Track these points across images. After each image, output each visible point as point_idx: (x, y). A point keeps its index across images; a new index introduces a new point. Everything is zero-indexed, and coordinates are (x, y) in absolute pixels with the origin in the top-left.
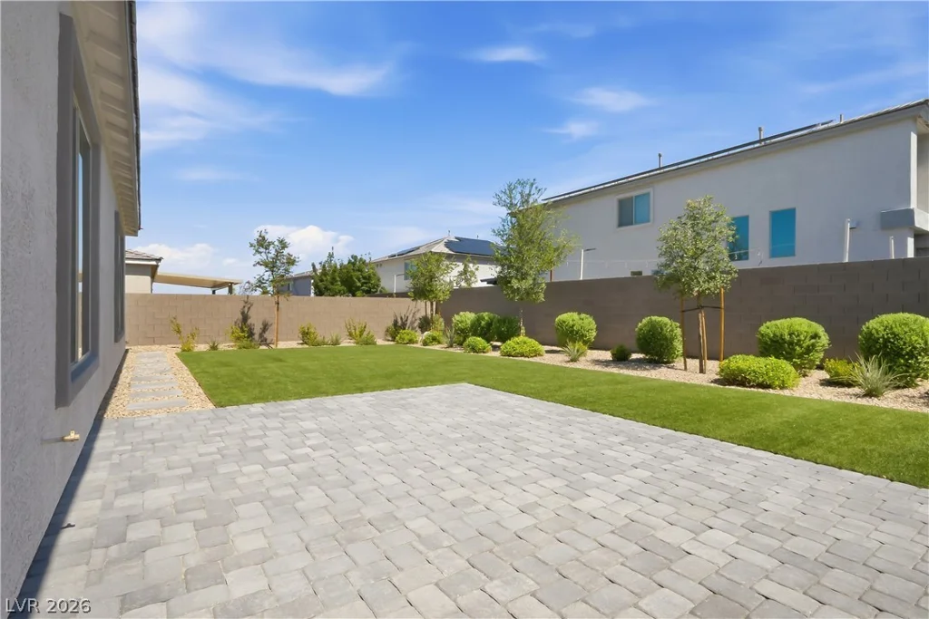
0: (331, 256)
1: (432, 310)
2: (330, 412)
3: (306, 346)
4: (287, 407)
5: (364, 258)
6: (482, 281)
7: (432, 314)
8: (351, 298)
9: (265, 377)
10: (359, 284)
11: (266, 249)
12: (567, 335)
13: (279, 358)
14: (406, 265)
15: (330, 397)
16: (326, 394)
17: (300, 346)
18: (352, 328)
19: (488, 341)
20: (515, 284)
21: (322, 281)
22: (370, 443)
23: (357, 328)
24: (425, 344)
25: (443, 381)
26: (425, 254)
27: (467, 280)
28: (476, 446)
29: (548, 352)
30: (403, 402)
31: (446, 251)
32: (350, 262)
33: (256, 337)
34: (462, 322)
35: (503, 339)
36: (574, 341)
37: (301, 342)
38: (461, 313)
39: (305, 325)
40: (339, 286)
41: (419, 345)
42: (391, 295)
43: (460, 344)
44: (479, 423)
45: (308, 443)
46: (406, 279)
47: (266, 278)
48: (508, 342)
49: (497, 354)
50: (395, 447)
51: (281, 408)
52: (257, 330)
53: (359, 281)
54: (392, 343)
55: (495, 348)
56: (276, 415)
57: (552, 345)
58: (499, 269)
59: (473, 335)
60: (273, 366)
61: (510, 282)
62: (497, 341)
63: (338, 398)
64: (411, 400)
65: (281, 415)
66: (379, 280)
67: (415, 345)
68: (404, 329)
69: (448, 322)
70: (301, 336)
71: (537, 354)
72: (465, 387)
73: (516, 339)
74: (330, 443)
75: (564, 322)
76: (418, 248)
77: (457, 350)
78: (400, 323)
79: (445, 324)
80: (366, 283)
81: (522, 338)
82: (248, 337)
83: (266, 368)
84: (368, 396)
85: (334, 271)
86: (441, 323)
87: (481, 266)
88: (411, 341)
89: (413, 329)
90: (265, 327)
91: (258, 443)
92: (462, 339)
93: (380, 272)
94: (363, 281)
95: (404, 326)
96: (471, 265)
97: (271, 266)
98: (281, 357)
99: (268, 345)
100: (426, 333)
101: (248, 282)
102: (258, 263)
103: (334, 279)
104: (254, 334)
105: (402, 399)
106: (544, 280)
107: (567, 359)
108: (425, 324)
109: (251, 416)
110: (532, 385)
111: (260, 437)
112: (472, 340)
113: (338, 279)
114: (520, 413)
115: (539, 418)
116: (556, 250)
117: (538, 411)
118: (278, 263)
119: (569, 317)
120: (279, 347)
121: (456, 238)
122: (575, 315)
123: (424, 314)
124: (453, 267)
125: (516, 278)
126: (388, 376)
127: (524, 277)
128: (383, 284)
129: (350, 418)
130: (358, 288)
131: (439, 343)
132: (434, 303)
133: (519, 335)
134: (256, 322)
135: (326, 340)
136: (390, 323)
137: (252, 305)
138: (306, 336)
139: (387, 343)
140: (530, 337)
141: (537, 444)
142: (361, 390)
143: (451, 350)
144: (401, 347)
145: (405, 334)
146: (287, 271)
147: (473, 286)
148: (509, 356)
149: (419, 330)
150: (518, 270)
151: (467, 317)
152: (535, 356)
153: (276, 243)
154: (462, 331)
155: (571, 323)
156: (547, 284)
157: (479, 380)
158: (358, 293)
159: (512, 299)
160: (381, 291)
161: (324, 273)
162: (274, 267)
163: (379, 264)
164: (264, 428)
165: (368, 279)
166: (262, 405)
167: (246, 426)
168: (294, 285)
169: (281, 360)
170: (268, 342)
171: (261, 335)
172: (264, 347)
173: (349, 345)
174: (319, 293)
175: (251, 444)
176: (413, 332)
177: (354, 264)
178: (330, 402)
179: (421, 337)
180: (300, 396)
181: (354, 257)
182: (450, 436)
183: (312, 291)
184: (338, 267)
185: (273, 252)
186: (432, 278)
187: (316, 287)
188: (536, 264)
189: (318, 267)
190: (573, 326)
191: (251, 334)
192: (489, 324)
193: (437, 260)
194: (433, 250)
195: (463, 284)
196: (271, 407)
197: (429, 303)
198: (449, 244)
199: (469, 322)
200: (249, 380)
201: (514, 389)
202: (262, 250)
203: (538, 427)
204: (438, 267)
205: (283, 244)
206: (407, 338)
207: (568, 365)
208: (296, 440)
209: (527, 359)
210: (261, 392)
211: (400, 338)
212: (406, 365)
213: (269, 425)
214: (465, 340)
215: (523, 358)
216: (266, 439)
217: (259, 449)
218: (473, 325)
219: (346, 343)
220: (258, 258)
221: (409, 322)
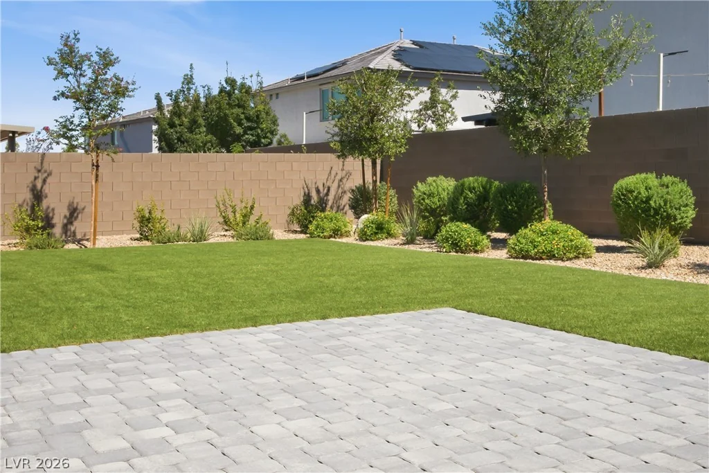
0: (189, 80)
1: (374, 174)
2: (201, 361)
3: (148, 243)
4: (121, 353)
5: (248, 83)
6: (465, 119)
7: (375, 182)
8: (225, 155)
9: (77, 299)
10: (239, 130)
11: (77, 68)
12: (636, 217)
13: (102, 263)
14: (323, 93)
15: (197, 334)
16: (191, 327)
17: (135, 244)
18: (230, 209)
19: (483, 229)
20: (532, 123)
21: (172, 125)
22: (278, 418)
23: (238, 209)
24: (364, 236)
25: (406, 304)
26: (359, 72)
27: (437, 119)
28: (486, 427)
29: (599, 249)
30: (334, 343)
31: (397, 66)
32: (222, 90)
33: (57, 231)
34: (431, 195)
35: (512, 224)
36: (652, 228)
37: (138, 236)
38: (430, 179)
39: (145, 207)
40: (202, 135)
41: (352, 240)
42: (297, 149)
43: (429, 236)
44: (484, 384)
45: (165, 417)
46: (323, 119)
47: (76, 121)
48: (522, 231)
49: (502, 254)
50: (328, 426)
51: (109, 354)
52: (58, 220)
53: (240, 124)
54: (302, 236)
55: (497, 244)
56: (104, 367)
57: (607, 238)
58: (498, 96)
59: (452, 220)
60: (90, 278)
61: (521, 120)
62: (497, 231)
63: (215, 336)
64: (352, 340)
65: (112, 366)
66: (275, 122)
67: (344, 240)
68: (323, 210)
69: (405, 195)
70: (137, 225)
71: (580, 253)
72: (450, 317)
73: (537, 226)
74: (205, 420)
75: (631, 192)
76: (344, 63)
77: (424, 249)
78: (315, 199)
79: (398, 199)
80: (251, 128)
81: (548, 222)
82: (44, 228)
83: (77, 282)
84: (267, 332)
85: (195, 108)
86: (390, 197)
87: (462, 93)
88: (337, 233)
89: (339, 209)
90: (73, 213)
91: (73, 418)
92: (432, 227)
93: (277, 108)
94: (246, 124)
95: (322, 205)
96: (443, 91)
97: (85, 99)
98: (104, 263)
99: (79, 242)
100: (365, 217)
101: (46, 129)
102: (63, 94)
103: (194, 122)
104: (52, 226)
105: (332, 336)
106: (587, 112)
107: (640, 262)
108: (362, 201)
109: (57, 369)
110: (580, 311)
111: (76, 407)
112: (453, 228)
113: (201, 121)
114: (563, 364)
115: (602, 373)
116: (605, 54)
117: (600, 361)
118: (98, 94)
119: (639, 183)
120: (99, 244)
121: (414, 43)
122: (652, 179)
123: (359, 182)
124: (412, 93)
125: (532, 111)
126: (302, 295)
127: (547, 108)
128: (282, 129)
129: (238, 372)
130: (238, 138)
131: (390, 235)
132: (379, 162)
133: (540, 219)
134: (56, 205)
135: (182, 232)
136: (298, 200)
137: (50, 174)
138: (146, 225)
139: (292, 236)
140: (565, 221)
141: (608, 424)
142: (255, 322)
143: (412, 247)
144: (319, 244)
145: (323, 220)
146: (113, 108)
147: (450, 128)
148: (525, 257)
149: (350, 213)
150: (534, 97)
151: (442, 186)
152: (577, 257)
153: (95, 58)
154: (433, 212)
155: (644, 194)
156: (593, 121)
157: (476, 302)
158: (237, 146)
159: (526, 152)
160: (280, 143)
161: (177, 111)
162: (90, 101)
163: (276, 92)
164: (83, 389)
165: (256, 119)
166: (75, 348)
167: (50, 387)
168: (122, 134)
169: (102, 268)
170: (79, 237)
171: (65, 228)
172: (71, 246)
173: (226, 240)
174: (168, 146)
175: (59, 419)
176: (339, 215)
177: (229, 94)
178: (198, 343)
179: (354, 224)
180: (142, 332)
181: (230, 82)
182: (430, 407)
183: (155, 145)
184: (203, 100)
185: (89, 73)
186: (374, 114)
187: (162, 137)
188: (569, 83)
189: (167, 101)
190: (649, 199)
191: (48, 224)
192: (483, 197)
193: (383, 83)
194: (371, 66)
195: (431, 126)
196: (92, 352)
197: (368, 162)
198: (400, 54)
199: (444, 195)
200: (49, 304)
201: (543, 318)
202: (69, 70)
203: (604, 392)
204: (385, 96)
205: (107, 60)
206: (329, 226)
207: (643, 274)
208: (142, 413)
209: (560, 263)
210: (72, 326)
211: (317, 227)
212: (331, 275)
213: (91, 385)
214: (438, 229)
215: (552, 262)
216: (86, 411)
217: (76, 430)
218: (453, 201)
219: (218, 237)
220: (62, 84)
221: (331, 197)
